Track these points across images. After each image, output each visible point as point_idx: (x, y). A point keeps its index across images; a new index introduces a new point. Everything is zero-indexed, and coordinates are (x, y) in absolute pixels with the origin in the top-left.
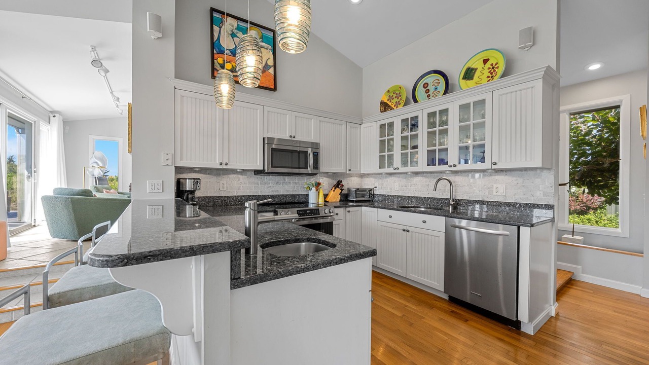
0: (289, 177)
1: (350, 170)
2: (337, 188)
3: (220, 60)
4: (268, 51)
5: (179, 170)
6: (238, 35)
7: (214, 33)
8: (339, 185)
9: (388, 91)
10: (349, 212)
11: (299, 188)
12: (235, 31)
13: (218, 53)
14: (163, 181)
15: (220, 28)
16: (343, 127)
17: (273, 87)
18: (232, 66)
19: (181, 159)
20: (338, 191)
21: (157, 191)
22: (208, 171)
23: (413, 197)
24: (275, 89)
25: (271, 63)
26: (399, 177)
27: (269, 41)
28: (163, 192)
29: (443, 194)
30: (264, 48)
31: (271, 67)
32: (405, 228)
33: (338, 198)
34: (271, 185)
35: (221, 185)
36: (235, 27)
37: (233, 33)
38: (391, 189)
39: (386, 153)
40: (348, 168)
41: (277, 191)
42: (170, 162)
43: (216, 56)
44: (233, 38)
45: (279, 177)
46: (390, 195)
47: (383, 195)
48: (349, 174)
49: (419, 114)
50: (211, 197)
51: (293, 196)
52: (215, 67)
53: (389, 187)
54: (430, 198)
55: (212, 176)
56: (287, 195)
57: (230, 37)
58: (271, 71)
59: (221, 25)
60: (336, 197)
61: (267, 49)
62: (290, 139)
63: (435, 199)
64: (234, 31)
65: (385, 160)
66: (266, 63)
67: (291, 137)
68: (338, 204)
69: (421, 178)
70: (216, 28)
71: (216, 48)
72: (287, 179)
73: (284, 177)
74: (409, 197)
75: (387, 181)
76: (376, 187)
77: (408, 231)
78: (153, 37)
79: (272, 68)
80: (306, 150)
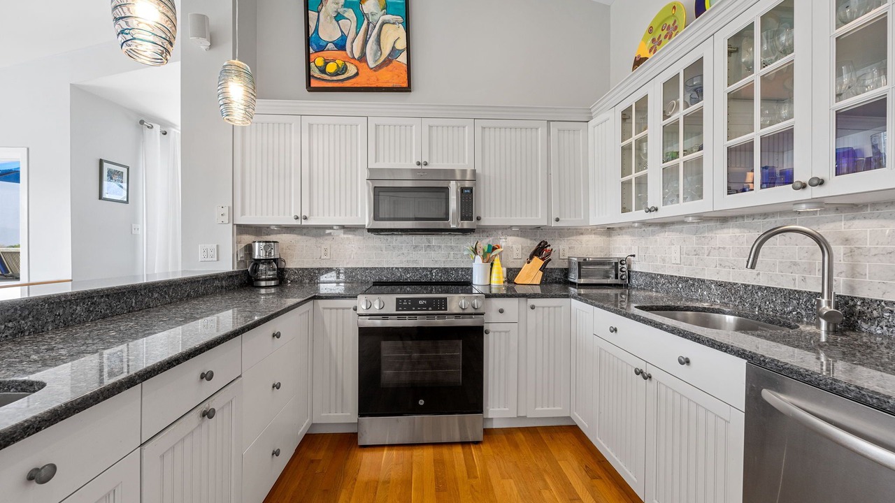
0: (439, 237)
1: (557, 220)
2: (535, 257)
3: (319, 62)
4: (397, 26)
5: (242, 229)
6: (346, 15)
7: (310, 23)
8: (540, 251)
9: (651, 30)
10: (533, 307)
11: (459, 256)
12: (341, 10)
13: (316, 52)
14: (217, 246)
15: (319, 12)
16: (542, 132)
17: (405, 85)
18: (338, 65)
19: (243, 214)
20: (538, 262)
21: (211, 259)
22: (305, 231)
23: (712, 282)
24: (408, 89)
25: (401, 45)
26: (681, 231)
27: (399, 9)
28: (218, 260)
29: (804, 279)
30: (389, 23)
31: (403, 51)
32: (642, 366)
33: (537, 277)
34: (405, 251)
35: (323, 252)
36: (340, 4)
37: (339, 13)
38: (664, 260)
39: (633, 176)
40: (554, 216)
41: (415, 261)
42: (226, 219)
43: (312, 57)
44: (338, 21)
45: (418, 237)
46: (662, 276)
47: (647, 274)
48: (555, 229)
49: (705, 51)
50: (306, 269)
51: (445, 270)
52: (312, 73)
53: (659, 256)
54: (760, 288)
55: (310, 238)
56: (432, 269)
57: (334, 21)
58: (403, 58)
59: (320, 7)
60: (533, 274)
61: (394, 23)
62: (419, 167)
63: (776, 291)
64: (339, 10)
65: (632, 193)
66: (394, 47)
67: (419, 164)
68: (538, 290)
69: (737, 230)
70: (313, 15)
71: (314, 46)
72: (435, 240)
73: (429, 237)
74: (703, 281)
75: (656, 241)
76: (634, 256)
77: (648, 377)
78: (203, 48)
79: (404, 54)
80: (446, 186)
